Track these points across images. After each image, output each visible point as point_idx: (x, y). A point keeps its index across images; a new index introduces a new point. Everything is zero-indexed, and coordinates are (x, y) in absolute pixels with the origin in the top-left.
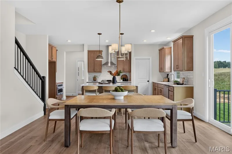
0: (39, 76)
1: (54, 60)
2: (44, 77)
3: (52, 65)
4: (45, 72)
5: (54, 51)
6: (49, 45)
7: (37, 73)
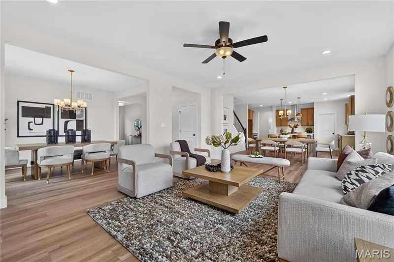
0: (243, 128)
1: (251, 118)
2: (246, 129)
3: (251, 122)
4: (246, 126)
5: (251, 112)
6: (248, 110)
7: (242, 127)
